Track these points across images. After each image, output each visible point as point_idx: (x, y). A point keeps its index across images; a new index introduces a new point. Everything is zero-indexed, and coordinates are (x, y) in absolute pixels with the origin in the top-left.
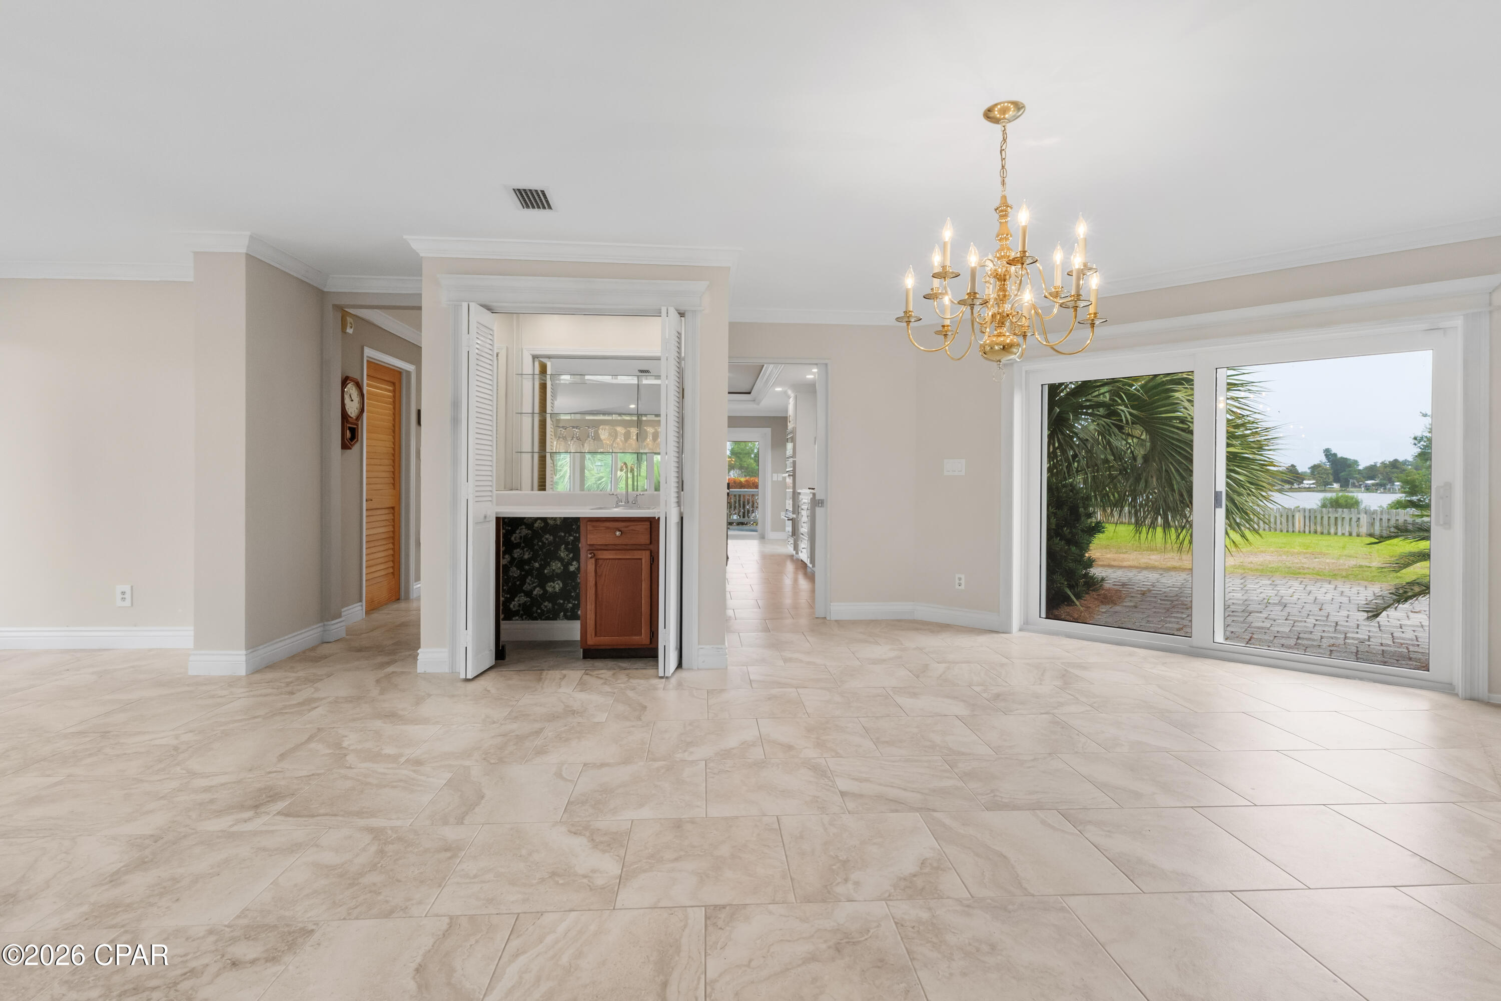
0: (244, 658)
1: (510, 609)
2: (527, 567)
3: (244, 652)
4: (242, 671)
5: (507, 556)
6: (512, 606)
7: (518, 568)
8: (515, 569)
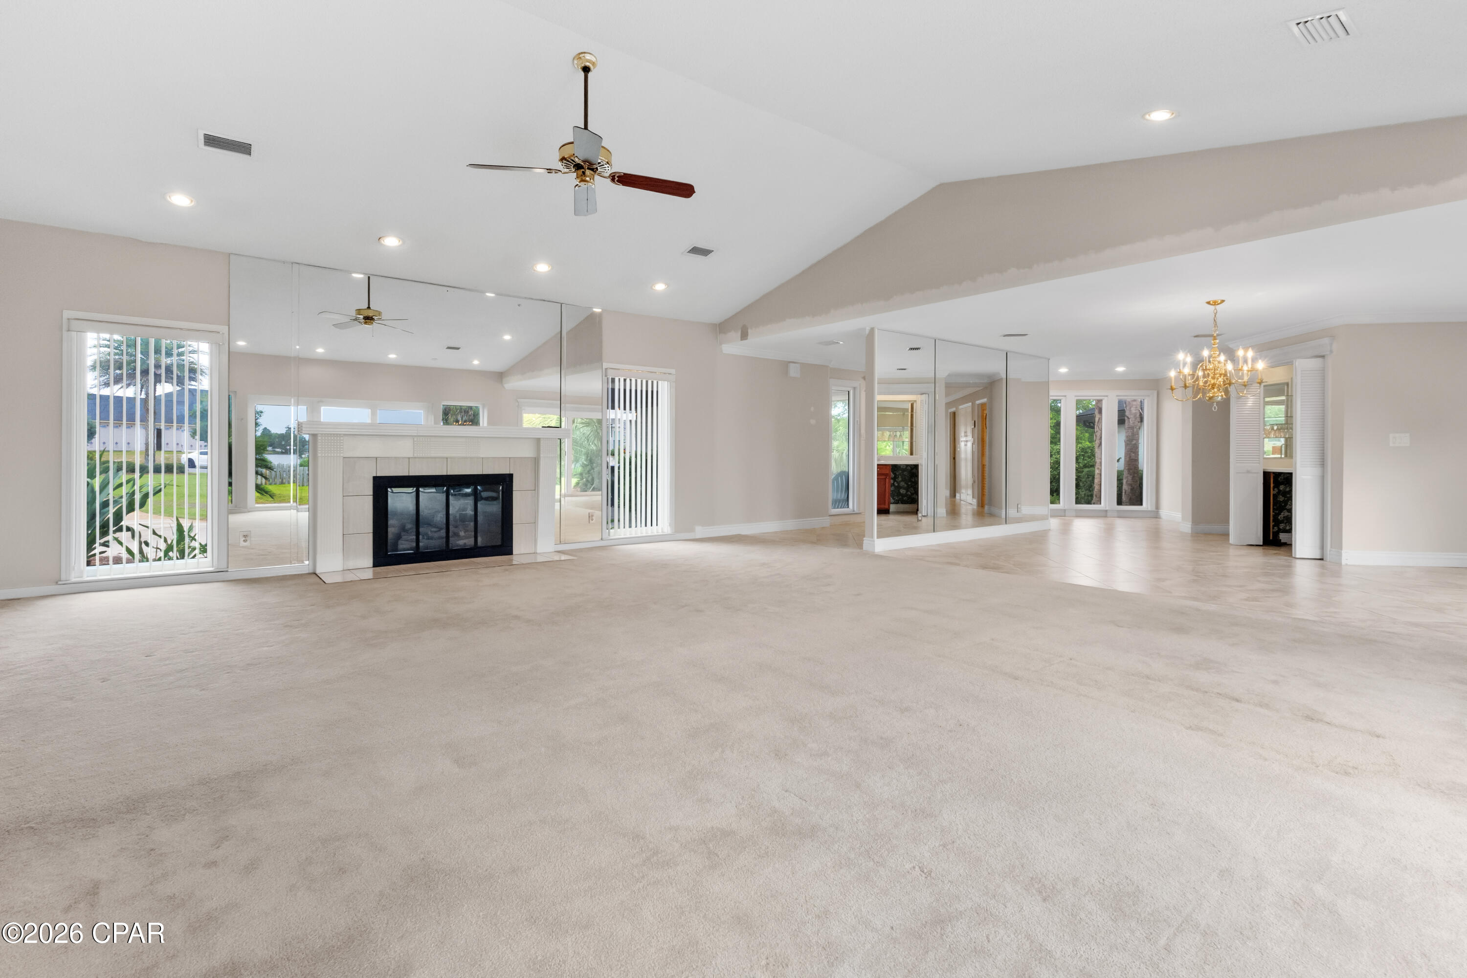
0: (1190, 526)
1: (1278, 519)
2: (1288, 495)
3: (1191, 523)
4: (1190, 532)
5: (1276, 489)
6: (1279, 518)
7: (1283, 496)
8: (1281, 497)
